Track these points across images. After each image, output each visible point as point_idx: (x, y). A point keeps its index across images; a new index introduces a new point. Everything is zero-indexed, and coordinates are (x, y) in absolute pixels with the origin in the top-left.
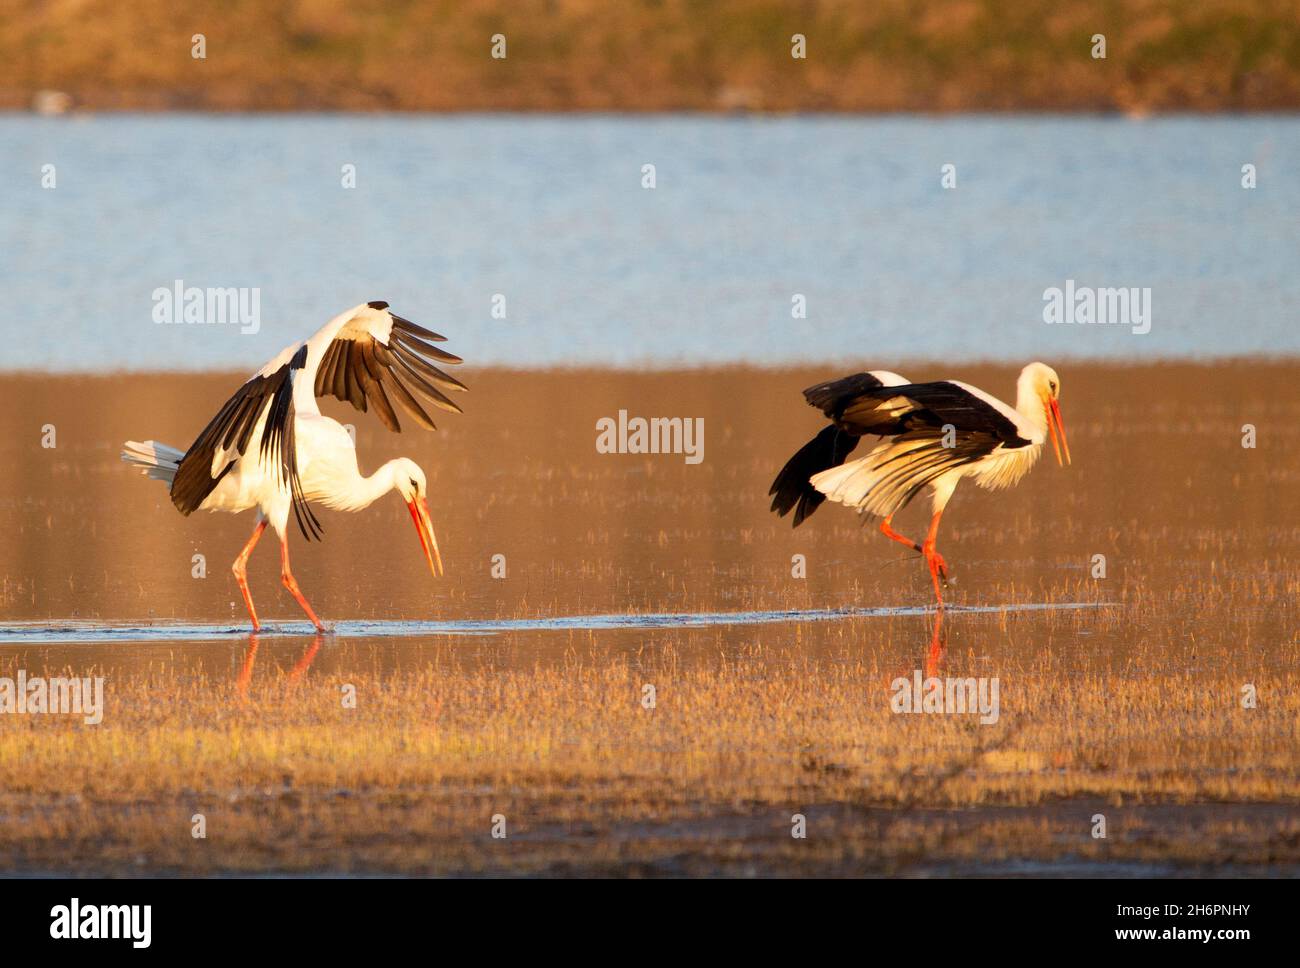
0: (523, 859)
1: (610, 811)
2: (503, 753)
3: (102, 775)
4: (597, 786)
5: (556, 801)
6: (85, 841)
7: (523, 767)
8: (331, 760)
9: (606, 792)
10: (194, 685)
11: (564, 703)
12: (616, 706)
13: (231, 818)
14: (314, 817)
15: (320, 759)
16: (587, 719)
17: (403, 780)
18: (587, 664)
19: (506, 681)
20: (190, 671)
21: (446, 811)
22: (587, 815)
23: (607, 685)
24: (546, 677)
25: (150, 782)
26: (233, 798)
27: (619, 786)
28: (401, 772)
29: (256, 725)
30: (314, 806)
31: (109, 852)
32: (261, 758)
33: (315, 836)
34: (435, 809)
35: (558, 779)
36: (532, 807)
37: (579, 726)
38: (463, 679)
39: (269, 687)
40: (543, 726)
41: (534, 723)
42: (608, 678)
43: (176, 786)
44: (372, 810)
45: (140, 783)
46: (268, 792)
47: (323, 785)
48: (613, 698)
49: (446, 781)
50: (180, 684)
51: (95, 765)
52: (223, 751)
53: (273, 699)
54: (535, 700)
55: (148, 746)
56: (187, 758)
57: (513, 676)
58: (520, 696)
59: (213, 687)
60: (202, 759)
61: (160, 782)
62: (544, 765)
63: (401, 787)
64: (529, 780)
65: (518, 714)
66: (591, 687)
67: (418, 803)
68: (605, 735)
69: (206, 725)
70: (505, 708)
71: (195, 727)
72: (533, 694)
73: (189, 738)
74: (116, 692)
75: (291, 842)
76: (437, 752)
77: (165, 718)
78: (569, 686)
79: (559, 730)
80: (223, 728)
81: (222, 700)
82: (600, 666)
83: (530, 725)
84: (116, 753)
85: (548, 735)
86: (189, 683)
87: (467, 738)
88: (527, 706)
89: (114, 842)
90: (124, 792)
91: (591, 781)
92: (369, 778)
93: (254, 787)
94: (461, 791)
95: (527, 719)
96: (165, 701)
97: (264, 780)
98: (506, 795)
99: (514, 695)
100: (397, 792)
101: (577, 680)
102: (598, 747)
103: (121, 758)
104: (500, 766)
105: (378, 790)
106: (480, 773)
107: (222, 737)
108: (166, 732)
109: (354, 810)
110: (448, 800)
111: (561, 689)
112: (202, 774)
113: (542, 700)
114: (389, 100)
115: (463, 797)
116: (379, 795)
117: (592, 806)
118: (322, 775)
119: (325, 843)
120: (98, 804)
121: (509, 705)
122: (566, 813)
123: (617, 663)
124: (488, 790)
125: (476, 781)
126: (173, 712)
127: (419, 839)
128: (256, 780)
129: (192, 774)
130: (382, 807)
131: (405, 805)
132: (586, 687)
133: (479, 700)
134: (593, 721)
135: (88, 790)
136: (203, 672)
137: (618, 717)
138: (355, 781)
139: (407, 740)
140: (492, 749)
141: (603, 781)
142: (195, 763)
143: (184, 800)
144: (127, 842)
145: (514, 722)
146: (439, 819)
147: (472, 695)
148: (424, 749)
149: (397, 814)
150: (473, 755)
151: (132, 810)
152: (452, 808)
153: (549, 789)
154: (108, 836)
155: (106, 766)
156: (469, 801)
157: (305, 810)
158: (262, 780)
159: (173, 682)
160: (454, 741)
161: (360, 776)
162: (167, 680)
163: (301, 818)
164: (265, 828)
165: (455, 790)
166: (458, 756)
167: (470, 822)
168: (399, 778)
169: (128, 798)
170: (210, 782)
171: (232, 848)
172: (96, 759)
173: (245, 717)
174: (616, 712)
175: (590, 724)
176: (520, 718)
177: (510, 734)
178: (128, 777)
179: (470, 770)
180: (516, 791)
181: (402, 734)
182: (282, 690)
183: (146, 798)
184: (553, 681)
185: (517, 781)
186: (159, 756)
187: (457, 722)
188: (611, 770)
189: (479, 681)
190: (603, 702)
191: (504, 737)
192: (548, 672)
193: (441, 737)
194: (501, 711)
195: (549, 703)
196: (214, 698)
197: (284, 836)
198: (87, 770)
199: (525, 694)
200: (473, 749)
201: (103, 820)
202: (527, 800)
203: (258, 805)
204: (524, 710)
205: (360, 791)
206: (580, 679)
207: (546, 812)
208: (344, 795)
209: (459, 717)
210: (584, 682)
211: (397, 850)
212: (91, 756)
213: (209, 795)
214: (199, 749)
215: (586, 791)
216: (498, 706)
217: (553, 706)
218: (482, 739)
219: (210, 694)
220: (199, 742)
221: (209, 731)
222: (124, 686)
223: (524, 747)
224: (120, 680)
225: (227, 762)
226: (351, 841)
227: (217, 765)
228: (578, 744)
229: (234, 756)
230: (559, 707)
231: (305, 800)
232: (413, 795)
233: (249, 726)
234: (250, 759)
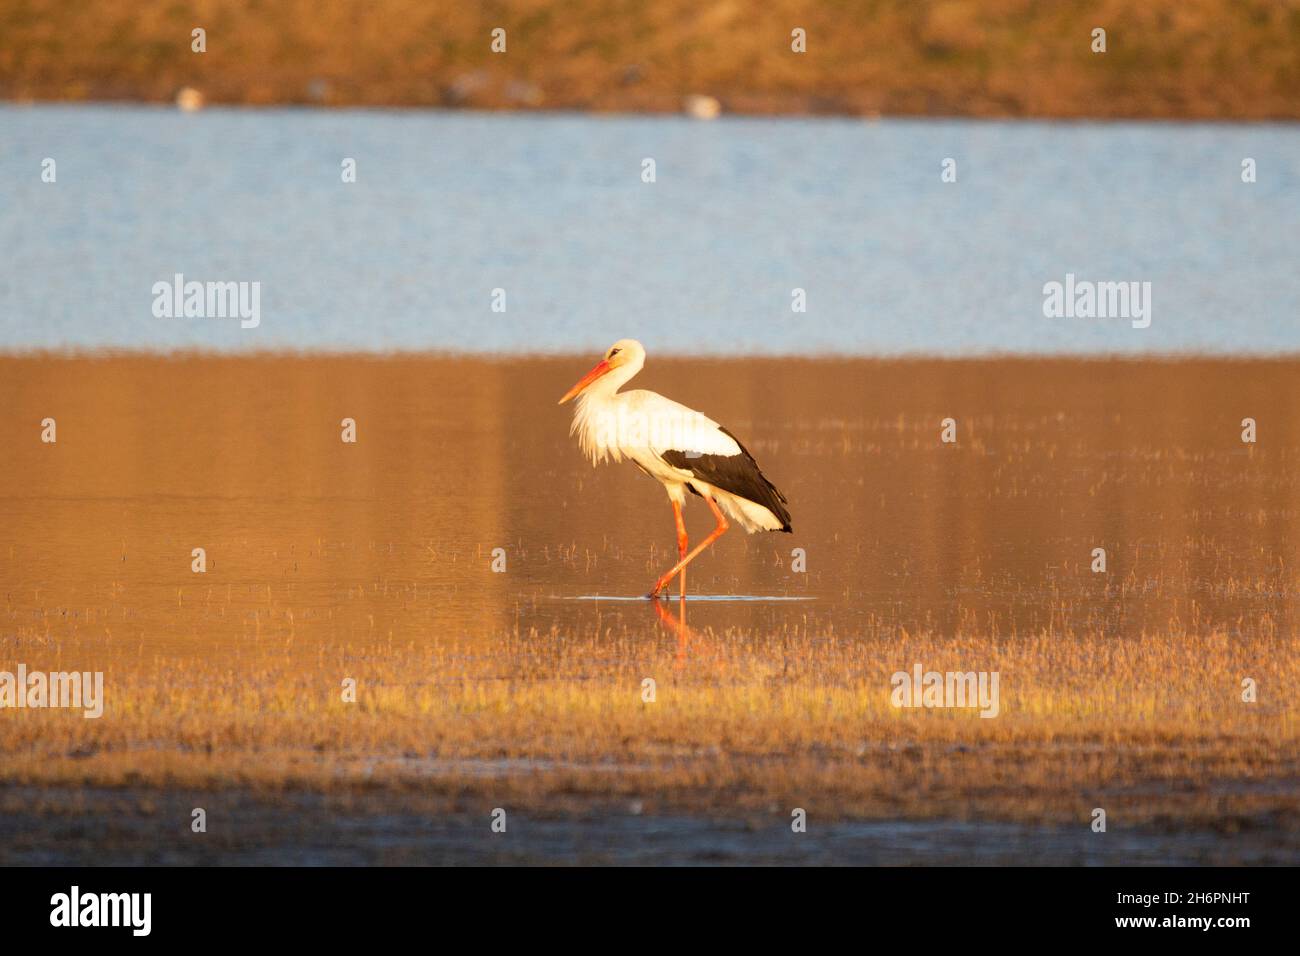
0: (1129, 812)
1: (1210, 768)
2: (1110, 712)
3: (739, 728)
4: (1198, 745)
5: (1159, 759)
6: (723, 789)
7: (1130, 727)
8: (951, 718)
9: (1206, 751)
10: (826, 647)
11: (1168, 667)
12: (1217, 671)
13: (858, 770)
14: (935, 770)
15: (941, 717)
16: (1190, 683)
17: (1018, 736)
18: (1190, 632)
19: (1115, 647)
20: (821, 634)
21: (1057, 766)
22: (1189, 772)
23: (1209, 652)
24: (1151, 644)
25: (783, 736)
26: (860, 752)
27: (1219, 746)
28: (1016, 730)
29: (882, 685)
30: (935, 760)
31: (745, 799)
32: (886, 714)
33: (937, 788)
34: (1047, 763)
35: (1162, 738)
36: (1138, 764)
37: (1182, 690)
38: (1074, 644)
39: (895, 649)
40: (1148, 689)
41: (1140, 686)
42: (1209, 645)
43: (808, 739)
44: (988, 764)
45: (774, 737)
46: (893, 746)
47: (942, 741)
48: (1214, 663)
49: (1058, 738)
50: (812, 645)
51: (732, 719)
52: (850, 706)
53: (898, 661)
54: (1141, 664)
55: (781, 702)
56: (818, 713)
57: (1121, 642)
58: (1128, 662)
59: (843, 649)
60: (832, 715)
61: (793, 734)
62: (1149, 725)
63: (1016, 743)
64: (1135, 738)
65: (1125, 677)
66: (1194, 652)
67: (1031, 759)
68: (1206, 698)
69: (836, 682)
70: (1113, 672)
71: (826, 685)
72: (1139, 659)
73: (820, 695)
74: (753, 652)
75: (913, 794)
76: (1050, 711)
77: (798, 677)
78: (1173, 652)
79: (1164, 692)
80: (852, 687)
81: (851, 660)
82: (1203, 634)
83: (1136, 688)
84: (753, 708)
85: (1154, 697)
86: (821, 646)
87: (1077, 699)
88: (1134, 670)
89: (750, 791)
90: (761, 744)
91: (1192, 740)
92: (986, 734)
93: (880, 742)
94: (1072, 749)
95: (1133, 682)
96: (798, 661)
97: (889, 735)
98: (1113, 752)
99: (1122, 660)
100: (1011, 748)
101: (1180, 647)
102: (1200, 709)
103: (757, 712)
104: (1108, 724)
105: (994, 747)
106: (1090, 732)
107: (850, 695)
108: (798, 689)
109: (972, 764)
110: (1059, 757)
111: (1166, 655)
112: (831, 729)
113: (1148, 665)
114: (1013, 107)
115: (1073, 755)
116: (996, 751)
117: (1193, 763)
118: (943, 731)
119: (946, 795)
120: (734, 755)
121: (1117, 668)
122: (1168, 770)
123: (1218, 632)
124: (1097, 748)
125: (1086, 739)
126: (806, 671)
127: (1031, 792)
128: (881, 734)
129: (822, 728)
130: (998, 761)
131: (1019, 760)
132: (1189, 653)
133: (1090, 663)
134: (1196, 686)
135: (726, 741)
136: (833, 635)
137: (1218, 681)
138: (973, 738)
139: (1022, 699)
140: (1101, 710)
141: (1203, 740)
142: (826, 718)
143: (815, 753)
144: (762, 791)
145: (1122, 685)
146: (1050, 774)
147: (1083, 659)
148: (1038, 709)
149: (1013, 768)
150: (1084, 714)
151: (767, 762)
152: (1064, 764)
153: (1154, 748)
154: (743, 785)
155: (742, 720)
156: (1079, 757)
157: (926, 764)
158: (887, 735)
159: (806, 644)
160: (1066, 702)
161: (978, 734)
162: (800, 642)
163: (923, 771)
164: (889, 780)
165: (1067, 747)
166: (1069, 716)
167: (1080, 777)
168: (1014, 734)
169: (763, 750)
170: (838, 736)
171: (858, 798)
172: (733, 714)
173: (872, 677)
174: (1217, 678)
175: (1192, 688)
176: (1128, 681)
177: (1118, 696)
178: (763, 731)
179: (1080, 729)
180: (1123, 749)
181: (1017, 695)
182: (906, 652)
183: (779, 751)
184: (1158, 646)
185: (1123, 740)
186: (792, 711)
187: (1069, 684)
188: (1211, 730)
189: (1090, 646)
190: (1204, 668)
191: (1113, 698)
192: (1154, 639)
193: (1054, 698)
194: (1110, 674)
195: (1155, 667)
196: (844, 659)
197: (907, 787)
198: (725, 724)
199: (1132, 659)
200: (1083, 709)
201: (740, 770)
202: (1133, 758)
203: (883, 759)
204: (1131, 675)
205: (978, 746)
206: (1184, 645)
207: (1150, 768)
208: (962, 750)
209: (1071, 680)
210: (1188, 648)
211: (1012, 802)
212: (729, 710)
213: (838, 749)
214: (829, 706)
215: (1188, 750)
216: (1108, 670)
217: (1158, 670)
218: (1091, 700)
219: (840, 655)
220: (830, 699)
221: (839, 689)
222: (760, 646)
223: (1131, 708)
224: (757, 640)
225: (855, 718)
226: (969, 793)
227: (845, 721)
228: (1181, 706)
229: (861, 713)
230: (1164, 671)
231: (927, 755)
232: (1027, 751)
233: (875, 685)
234: (877, 715)
